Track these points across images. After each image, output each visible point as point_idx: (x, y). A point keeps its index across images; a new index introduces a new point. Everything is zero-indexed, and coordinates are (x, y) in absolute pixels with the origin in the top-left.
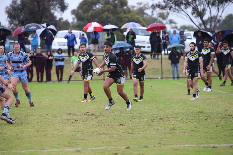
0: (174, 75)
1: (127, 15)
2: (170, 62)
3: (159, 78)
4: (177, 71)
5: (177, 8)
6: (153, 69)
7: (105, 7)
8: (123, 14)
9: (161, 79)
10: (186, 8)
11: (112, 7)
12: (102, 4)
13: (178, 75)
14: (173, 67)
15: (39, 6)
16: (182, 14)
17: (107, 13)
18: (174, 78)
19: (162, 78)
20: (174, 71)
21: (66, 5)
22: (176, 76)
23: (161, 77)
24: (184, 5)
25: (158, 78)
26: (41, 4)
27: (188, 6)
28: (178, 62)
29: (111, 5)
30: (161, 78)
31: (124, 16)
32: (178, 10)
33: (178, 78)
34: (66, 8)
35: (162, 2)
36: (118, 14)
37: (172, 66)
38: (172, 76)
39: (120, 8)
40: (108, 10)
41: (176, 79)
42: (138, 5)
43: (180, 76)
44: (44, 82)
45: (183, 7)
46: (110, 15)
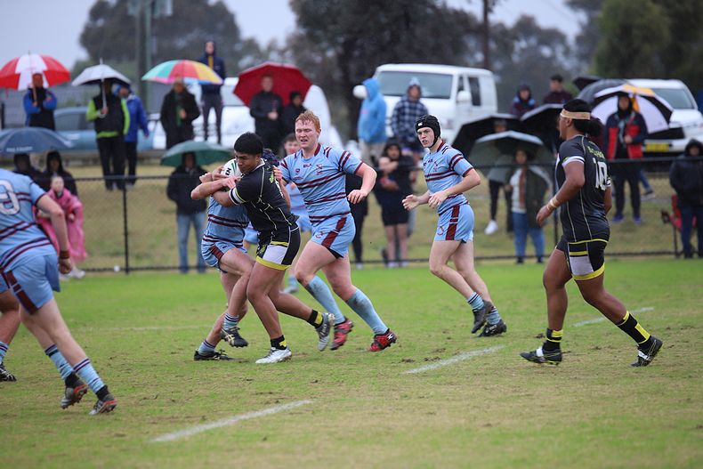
0: (184, 257)
3: (117, 268)
9: (123, 273)
14: (184, 227)
18: (185, 268)
19: (127, 270)
20: (185, 241)
22: (192, 261)
23: (124, 265)
25: (111, 270)
30: (121, 269)
41: (193, 273)
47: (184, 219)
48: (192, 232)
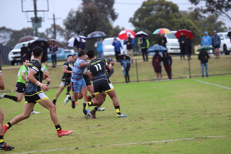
0: (203, 74)
1: (178, 20)
2: (200, 62)
3: (188, 77)
4: (206, 69)
5: (219, 11)
6: (184, 69)
7: (158, 13)
8: (175, 18)
10: (227, 11)
11: (164, 13)
12: (156, 11)
13: (207, 73)
15: (92, 17)
16: (224, 16)
17: (160, 19)
18: (203, 76)
19: (190, 77)
20: (203, 70)
21: (116, 14)
22: (205, 74)
24: (225, 8)
26: (93, 15)
27: (228, 8)
28: (207, 61)
29: (163, 11)
31: (176, 20)
32: (219, 13)
33: (207, 76)
34: (116, 17)
35: (204, 7)
36: (170, 19)
37: (202, 65)
38: (201, 75)
39: (172, 13)
40: (161, 16)
41: (205, 77)
42: (189, 10)
43: (209, 74)
45: (223, 10)
46: (163, 20)
47: (203, 64)
48: (205, 67)
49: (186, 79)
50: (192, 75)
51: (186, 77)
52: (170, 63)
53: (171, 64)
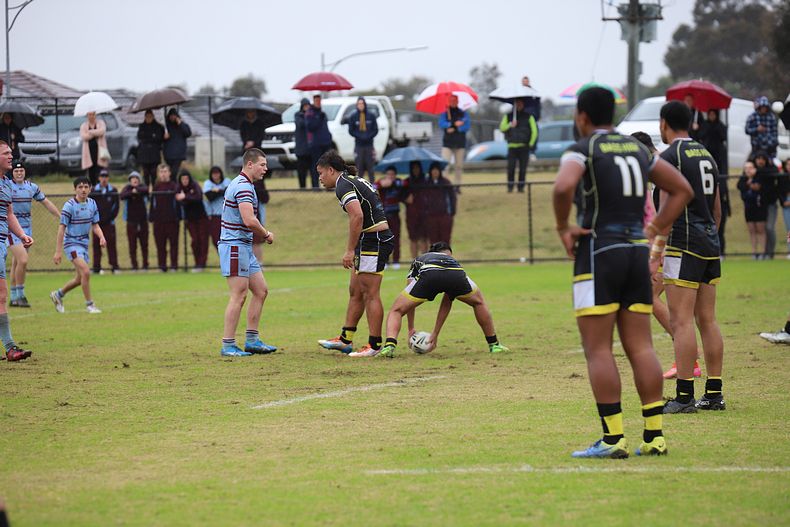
3: (523, 259)
9: (528, 264)
19: (531, 260)
23: (528, 256)
30: (527, 260)
44: (180, 270)
49: (516, 265)
50: (537, 254)
51: (518, 260)
52: (449, 210)
53: (453, 212)
